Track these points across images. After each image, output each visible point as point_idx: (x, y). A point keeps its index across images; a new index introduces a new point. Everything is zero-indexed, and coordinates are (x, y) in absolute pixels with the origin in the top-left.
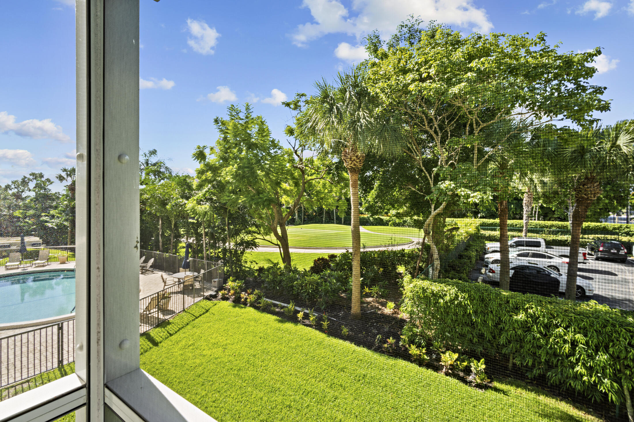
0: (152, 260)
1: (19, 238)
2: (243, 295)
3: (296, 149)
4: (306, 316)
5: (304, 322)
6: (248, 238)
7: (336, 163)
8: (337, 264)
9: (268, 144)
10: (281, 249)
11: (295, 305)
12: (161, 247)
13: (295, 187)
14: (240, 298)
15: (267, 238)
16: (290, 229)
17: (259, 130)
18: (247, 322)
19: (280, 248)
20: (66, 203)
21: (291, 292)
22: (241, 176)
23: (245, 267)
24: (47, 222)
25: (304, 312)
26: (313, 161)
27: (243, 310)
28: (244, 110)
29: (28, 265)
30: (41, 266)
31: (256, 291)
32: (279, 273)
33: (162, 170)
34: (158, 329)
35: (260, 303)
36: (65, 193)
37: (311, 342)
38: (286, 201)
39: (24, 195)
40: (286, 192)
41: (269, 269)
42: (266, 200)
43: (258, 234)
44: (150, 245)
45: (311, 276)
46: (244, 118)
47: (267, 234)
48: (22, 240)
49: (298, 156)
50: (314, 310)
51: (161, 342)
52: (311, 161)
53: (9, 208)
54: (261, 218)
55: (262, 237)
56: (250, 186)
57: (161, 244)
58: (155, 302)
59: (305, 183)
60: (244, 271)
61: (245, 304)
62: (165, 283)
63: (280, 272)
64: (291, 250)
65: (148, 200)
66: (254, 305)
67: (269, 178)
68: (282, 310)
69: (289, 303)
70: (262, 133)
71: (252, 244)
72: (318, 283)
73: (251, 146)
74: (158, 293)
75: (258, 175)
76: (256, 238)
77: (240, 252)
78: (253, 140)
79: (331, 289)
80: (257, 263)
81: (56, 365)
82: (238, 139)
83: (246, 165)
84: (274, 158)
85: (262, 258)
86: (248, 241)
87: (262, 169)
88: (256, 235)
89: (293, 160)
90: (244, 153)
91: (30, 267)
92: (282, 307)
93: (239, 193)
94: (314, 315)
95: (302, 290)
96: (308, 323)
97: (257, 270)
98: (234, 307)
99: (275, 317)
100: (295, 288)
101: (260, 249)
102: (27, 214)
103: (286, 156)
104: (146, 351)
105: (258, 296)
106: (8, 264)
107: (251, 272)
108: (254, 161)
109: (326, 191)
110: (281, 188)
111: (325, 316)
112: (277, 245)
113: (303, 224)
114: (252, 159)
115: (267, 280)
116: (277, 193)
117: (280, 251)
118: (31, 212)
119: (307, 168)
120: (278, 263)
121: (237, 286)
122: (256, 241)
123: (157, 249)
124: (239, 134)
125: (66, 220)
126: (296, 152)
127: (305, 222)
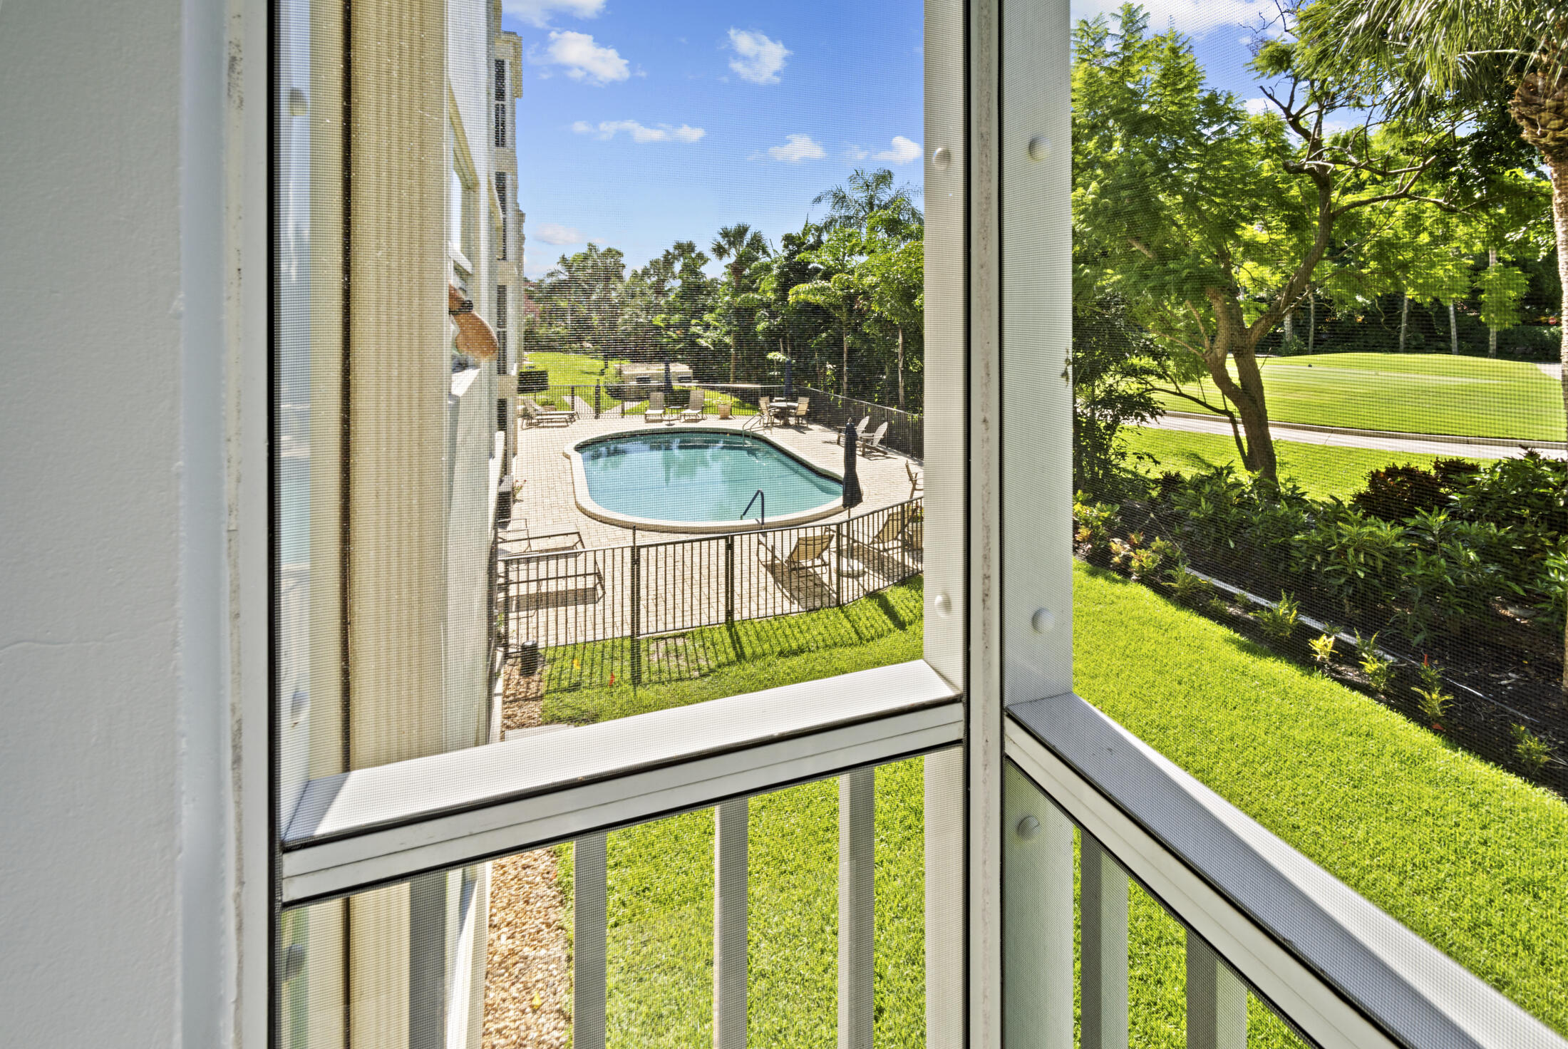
0: (884, 427)
1: (662, 366)
2: (1117, 545)
3: (1294, 111)
4: (1346, 655)
5: (1339, 673)
6: (1129, 386)
7: (1474, 136)
8: (1483, 498)
9: (1196, 110)
10: (1241, 428)
11: (1300, 610)
12: (901, 399)
13: (1289, 231)
14: (1108, 553)
15: (1190, 388)
16: (1269, 367)
17: (1164, 76)
18: (1134, 624)
19: (1234, 422)
20: (727, 298)
21: (1282, 566)
22: (1110, 213)
23: (1116, 466)
24: (699, 336)
25: (1337, 640)
26: (1366, 144)
27: (1118, 589)
28: (1115, 27)
29: (675, 416)
30: (692, 421)
31: (1158, 543)
32: (1236, 501)
33: (904, 217)
34: (902, 590)
35: (1170, 578)
36: (725, 279)
37: (1372, 746)
38: (1254, 279)
39: (667, 286)
40: (1254, 251)
41: (1198, 483)
42: (1187, 278)
43: (1160, 377)
44: (877, 392)
45: (1361, 524)
46: (1118, 49)
47: (1187, 378)
48: (667, 370)
49: (1305, 134)
50: (1378, 641)
51: (911, 623)
52: (1359, 143)
53: (647, 310)
54: (1169, 330)
55: (1172, 387)
56: (1138, 239)
57: (901, 392)
58: (897, 525)
59: (1333, 217)
60: (1115, 480)
61: (1124, 571)
62: (915, 483)
63: (1240, 496)
64: (1275, 433)
65: (874, 287)
66: (1155, 581)
67: (1199, 210)
68: (1250, 616)
69: (1276, 598)
70: (1175, 84)
71: (1141, 404)
72: (1392, 553)
73: (1138, 125)
74: (902, 505)
75: (1162, 207)
76: (1154, 389)
77: (1103, 425)
78: (1144, 108)
79: (1457, 581)
80: (1156, 462)
81: (722, 618)
82: (1099, 112)
83: (1125, 182)
84: (1212, 154)
85: (1172, 446)
86: (1131, 396)
87: (1175, 186)
88: (1151, 378)
89: (1283, 149)
90: (1117, 147)
91: (678, 420)
92: (1254, 607)
93: (1101, 260)
94: (1380, 659)
95: (1326, 562)
96: (1356, 679)
97: (1156, 481)
98: (1093, 574)
99: (1224, 631)
100: (1295, 553)
101: (1165, 422)
102: (672, 322)
103: (1257, 142)
104: (881, 636)
105: (1166, 556)
106: (649, 412)
107: (1139, 484)
108: (1150, 166)
109: (1424, 238)
110: (1237, 238)
111: (1430, 671)
112: (1226, 412)
113: (1314, 352)
114: (1143, 163)
115: (1193, 514)
116: (1224, 256)
117: (1236, 432)
118: (676, 318)
119: (1340, 167)
120: (1230, 470)
121: (1097, 518)
122: (1155, 396)
123: (894, 401)
124: (1101, 98)
125: (728, 333)
126: (1295, 123)
127: (1321, 346)
